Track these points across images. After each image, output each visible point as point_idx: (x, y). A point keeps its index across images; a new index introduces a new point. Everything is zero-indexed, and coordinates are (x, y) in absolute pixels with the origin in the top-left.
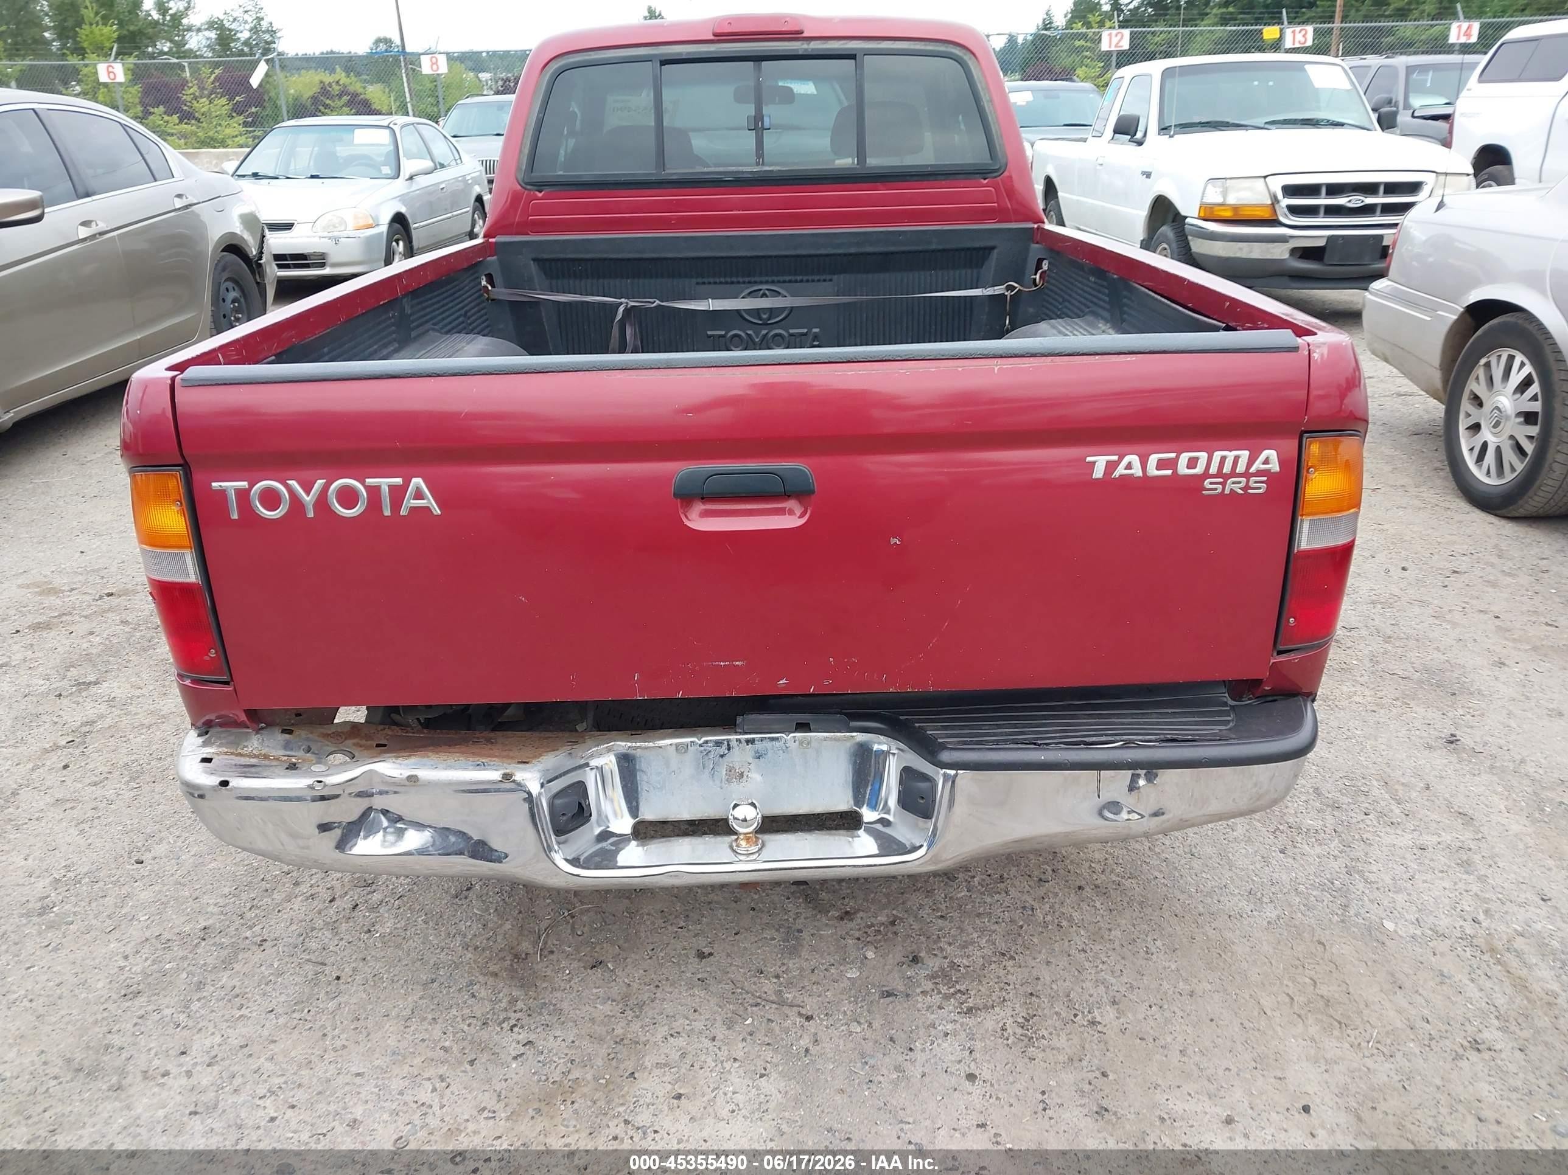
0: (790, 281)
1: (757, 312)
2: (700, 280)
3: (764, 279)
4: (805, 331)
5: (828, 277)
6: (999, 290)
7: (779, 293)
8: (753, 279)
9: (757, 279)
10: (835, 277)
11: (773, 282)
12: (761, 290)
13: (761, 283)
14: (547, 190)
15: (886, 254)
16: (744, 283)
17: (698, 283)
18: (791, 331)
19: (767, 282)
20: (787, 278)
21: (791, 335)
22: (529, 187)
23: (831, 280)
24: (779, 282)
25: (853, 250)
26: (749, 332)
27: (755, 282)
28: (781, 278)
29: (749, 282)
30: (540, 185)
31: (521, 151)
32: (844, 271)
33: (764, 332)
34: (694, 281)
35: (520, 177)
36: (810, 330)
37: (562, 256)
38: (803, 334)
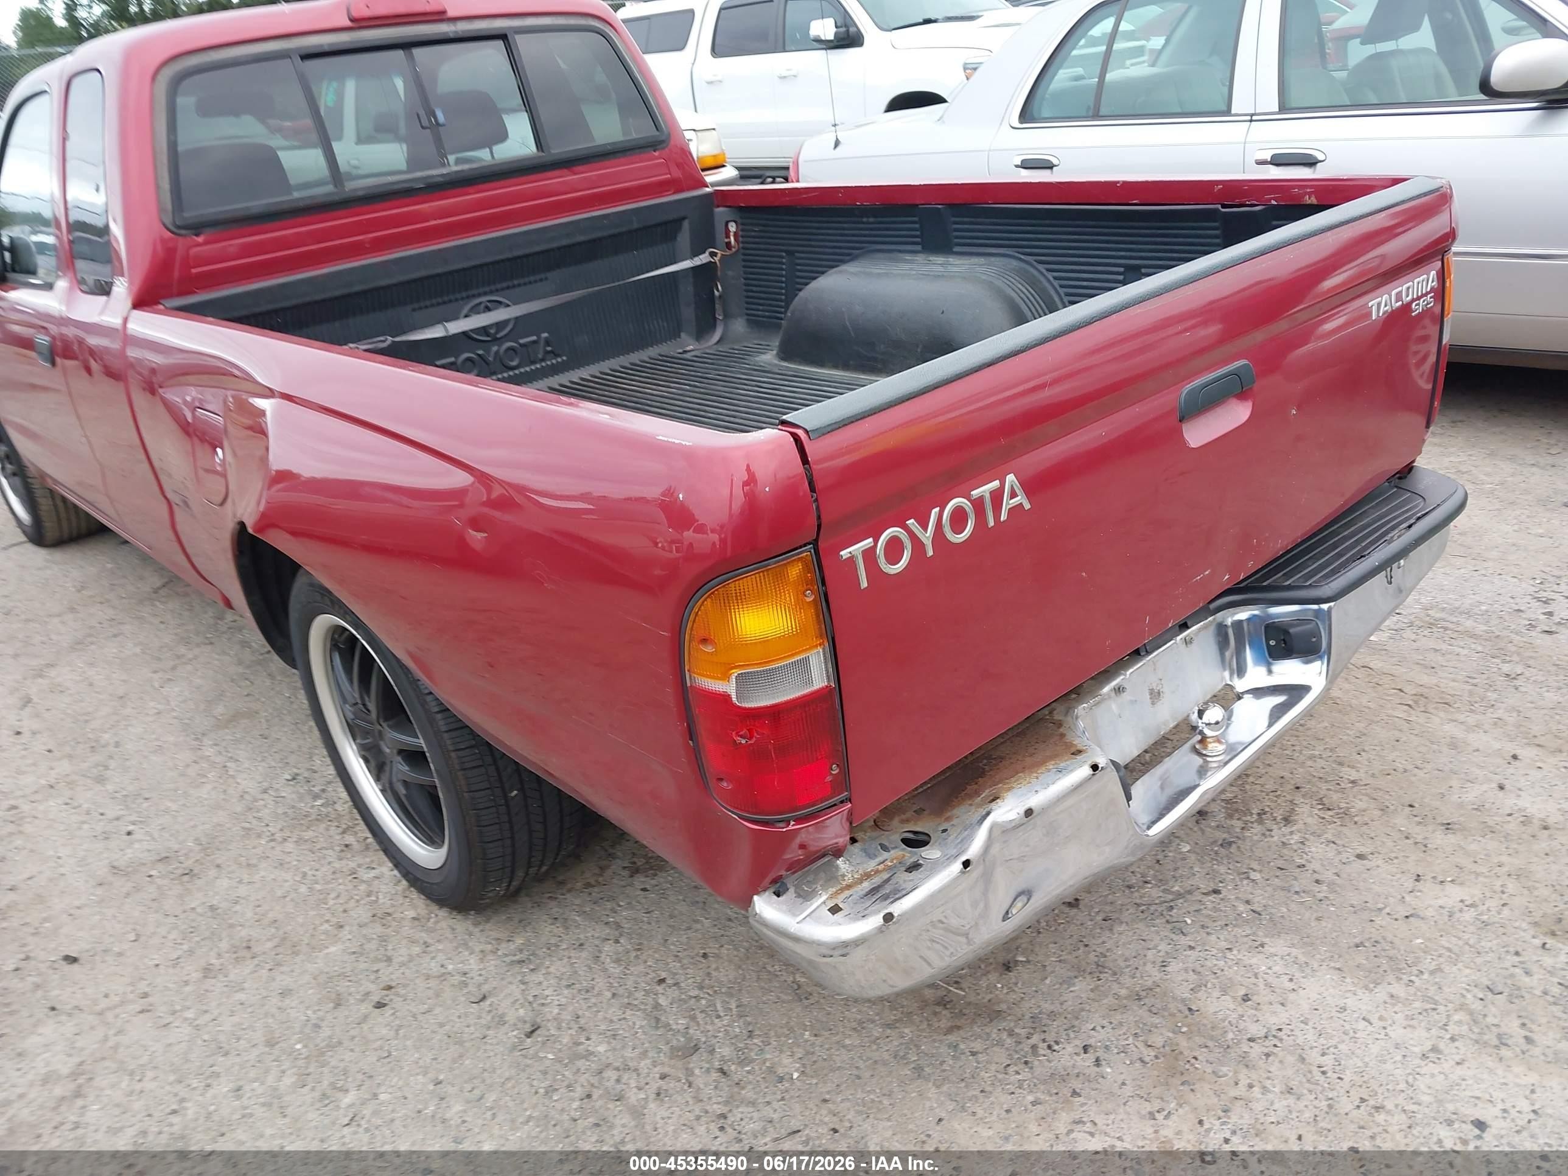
0: (508, 288)
1: (484, 330)
2: (416, 306)
3: (481, 290)
4: (534, 338)
5: (543, 276)
6: (704, 258)
7: (500, 303)
8: (471, 293)
9: (475, 292)
10: (549, 275)
11: (491, 292)
12: (480, 303)
13: (479, 295)
14: (208, 231)
15: (594, 241)
16: (462, 299)
17: (414, 310)
18: (522, 341)
19: (485, 294)
20: (505, 285)
21: (521, 345)
22: (183, 232)
23: (546, 279)
24: (497, 290)
25: (564, 243)
26: (480, 352)
27: (474, 296)
28: (499, 286)
29: (468, 297)
30: (197, 228)
31: (158, 187)
32: (558, 266)
33: (495, 348)
34: (409, 308)
35: (168, 221)
36: (539, 337)
37: (257, 310)
38: (534, 342)
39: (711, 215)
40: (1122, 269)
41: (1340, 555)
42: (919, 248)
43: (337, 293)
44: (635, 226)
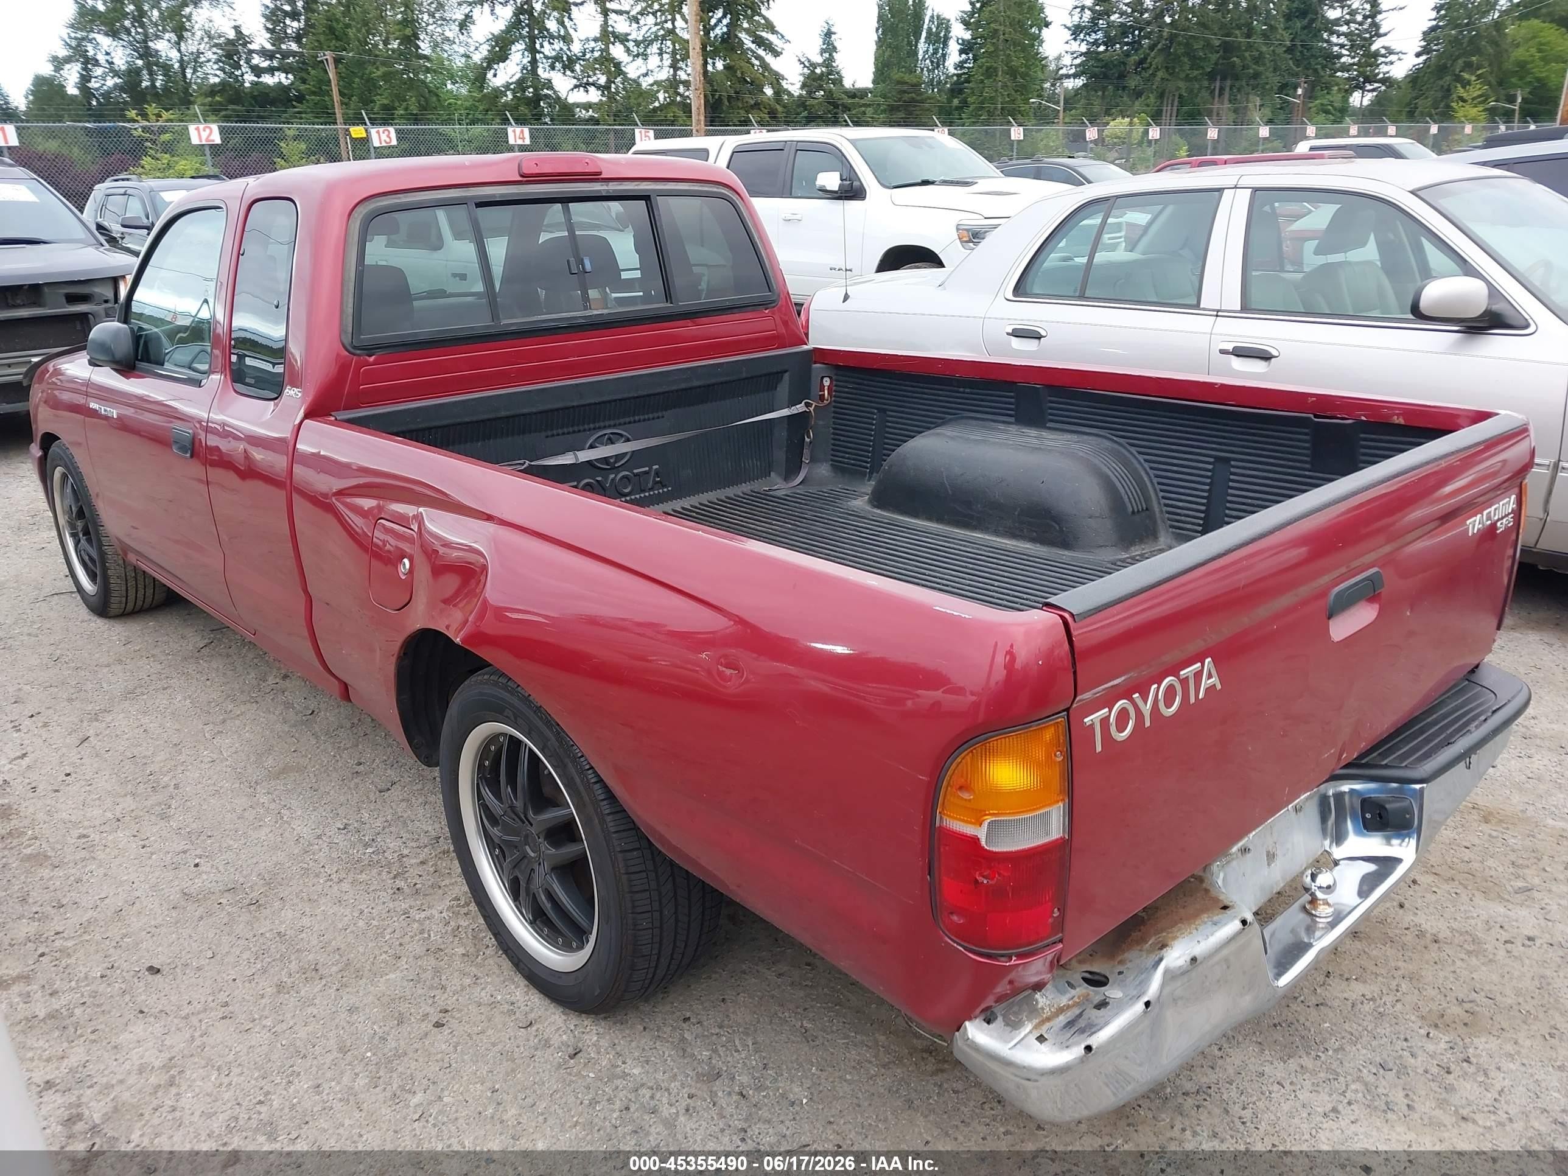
0: (630, 423)
1: (605, 460)
2: (550, 433)
3: (607, 423)
4: (647, 469)
5: (660, 414)
6: (800, 408)
7: (621, 435)
8: (597, 425)
9: (602, 424)
10: (666, 414)
11: (615, 426)
12: (605, 435)
13: (605, 427)
14: (380, 352)
15: (709, 386)
16: (590, 430)
17: (547, 437)
18: (635, 471)
19: (610, 427)
20: (627, 420)
21: (636, 475)
22: (358, 352)
23: (663, 417)
24: (620, 424)
25: (683, 386)
26: (599, 479)
27: (600, 428)
28: (622, 421)
29: (595, 429)
30: (370, 350)
31: (342, 311)
32: (675, 406)
33: (612, 476)
34: (543, 434)
35: (347, 340)
36: (651, 468)
37: (413, 427)
38: (646, 473)
39: (809, 371)
40: (1212, 460)
41: (1427, 741)
42: (1012, 420)
43: (486, 417)
44: (744, 375)
